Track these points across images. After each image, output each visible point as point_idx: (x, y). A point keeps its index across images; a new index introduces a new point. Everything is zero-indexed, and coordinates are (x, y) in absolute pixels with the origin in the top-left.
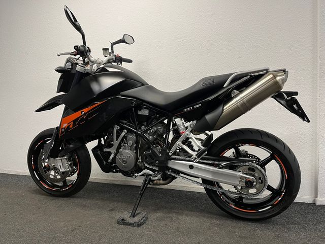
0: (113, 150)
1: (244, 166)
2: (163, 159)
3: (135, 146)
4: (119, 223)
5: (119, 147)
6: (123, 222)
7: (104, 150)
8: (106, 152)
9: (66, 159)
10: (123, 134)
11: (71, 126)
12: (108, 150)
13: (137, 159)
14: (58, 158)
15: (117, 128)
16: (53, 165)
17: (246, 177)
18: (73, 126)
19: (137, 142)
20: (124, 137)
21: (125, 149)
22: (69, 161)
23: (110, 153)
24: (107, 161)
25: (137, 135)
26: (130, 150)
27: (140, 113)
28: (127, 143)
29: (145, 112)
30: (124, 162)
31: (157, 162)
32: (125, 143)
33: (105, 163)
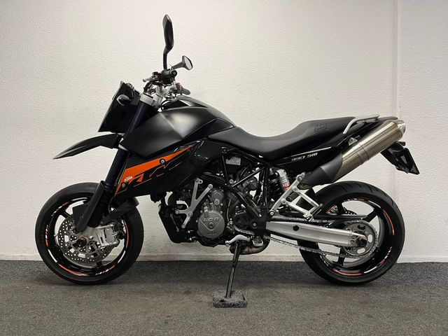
0: (189, 213)
1: (353, 223)
2: (263, 220)
3: (222, 205)
4: (216, 306)
5: (200, 207)
6: (222, 304)
7: (177, 212)
8: (179, 215)
9: (112, 227)
10: (208, 190)
11: (140, 180)
12: (182, 212)
13: (226, 222)
14: (99, 227)
15: (199, 182)
16: (91, 237)
17: (357, 236)
18: (144, 180)
19: (225, 200)
20: (209, 193)
21: (210, 209)
22: (116, 231)
23: (184, 216)
24: (180, 227)
25: (227, 190)
26: (217, 210)
27: (228, 162)
28: (213, 202)
29: (236, 161)
30: (211, 226)
31: (255, 225)
32: (210, 202)
33: (178, 230)
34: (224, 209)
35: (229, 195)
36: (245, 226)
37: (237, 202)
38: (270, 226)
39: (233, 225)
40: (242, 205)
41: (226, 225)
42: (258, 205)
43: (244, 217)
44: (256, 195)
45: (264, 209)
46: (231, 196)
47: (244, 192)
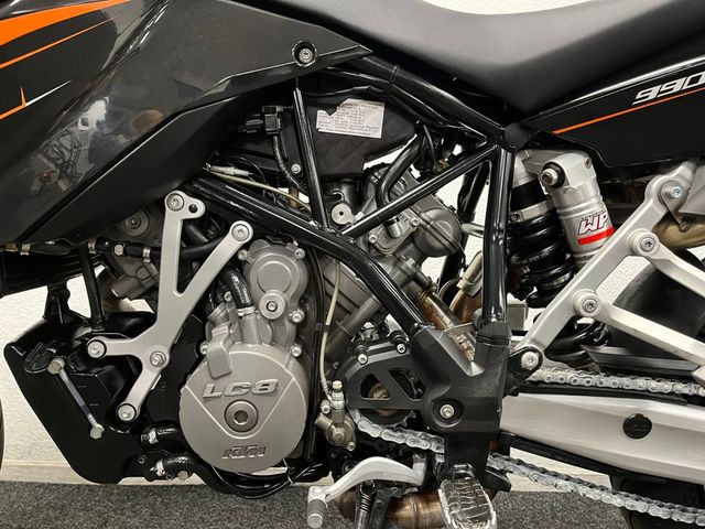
0: (151, 350)
2: (485, 391)
3: (298, 316)
5: (196, 328)
7: (95, 350)
8: (107, 360)
10: (227, 247)
12: (118, 347)
13: (315, 396)
15: (182, 208)
19: (313, 293)
20: (235, 264)
21: (241, 336)
23: (129, 368)
24: (110, 418)
25: (317, 253)
26: (274, 342)
27: (327, 123)
28: (254, 303)
29: (360, 119)
30: (241, 420)
31: (447, 411)
32: (240, 305)
33: (97, 430)
34: (306, 336)
35: (333, 276)
36: (401, 413)
37: (371, 303)
38: (516, 414)
39: (346, 409)
40: (390, 318)
41: (313, 411)
42: (457, 315)
43: (395, 373)
44: (444, 279)
45: (493, 340)
46: (342, 278)
47: (397, 261)
